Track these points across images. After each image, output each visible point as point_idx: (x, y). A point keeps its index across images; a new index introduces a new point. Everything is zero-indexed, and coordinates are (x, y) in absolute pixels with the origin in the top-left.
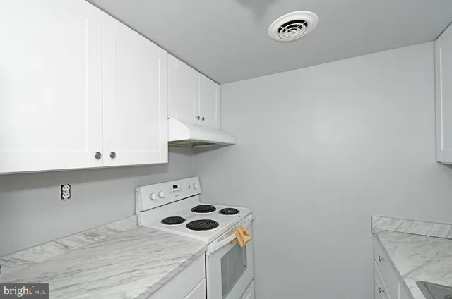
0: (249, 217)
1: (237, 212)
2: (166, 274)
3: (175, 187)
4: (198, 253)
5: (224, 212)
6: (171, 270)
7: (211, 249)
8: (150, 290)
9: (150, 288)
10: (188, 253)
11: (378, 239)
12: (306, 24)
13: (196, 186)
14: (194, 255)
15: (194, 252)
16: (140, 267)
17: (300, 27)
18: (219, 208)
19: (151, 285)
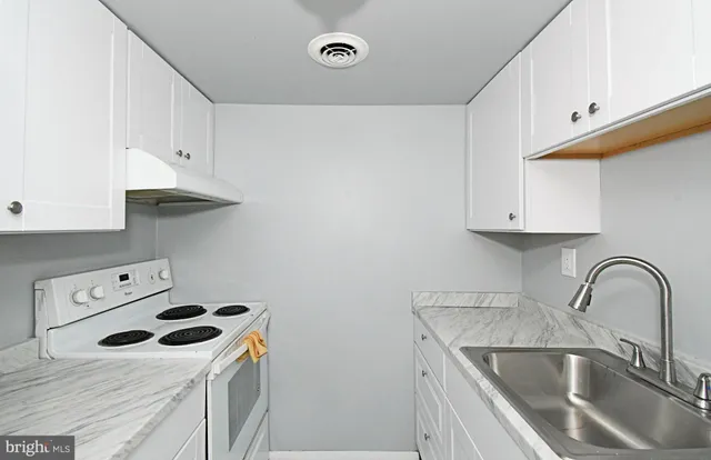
0: (264, 315)
1: (244, 310)
2: (153, 415)
3: (124, 278)
4: (197, 376)
5: (223, 312)
6: (157, 411)
7: (216, 369)
8: (129, 447)
9: (129, 442)
10: (182, 379)
11: (419, 317)
12: (355, 52)
13: (165, 275)
14: (192, 381)
15: (192, 376)
16: (90, 420)
17: (349, 54)
18: (211, 308)
19: (129, 438)
